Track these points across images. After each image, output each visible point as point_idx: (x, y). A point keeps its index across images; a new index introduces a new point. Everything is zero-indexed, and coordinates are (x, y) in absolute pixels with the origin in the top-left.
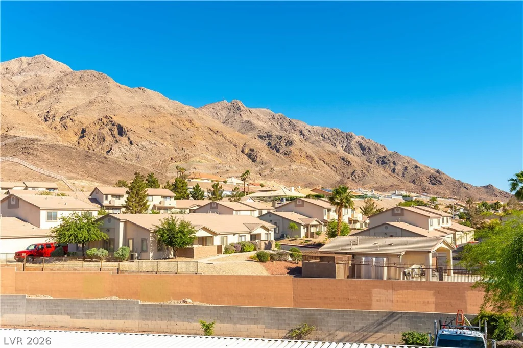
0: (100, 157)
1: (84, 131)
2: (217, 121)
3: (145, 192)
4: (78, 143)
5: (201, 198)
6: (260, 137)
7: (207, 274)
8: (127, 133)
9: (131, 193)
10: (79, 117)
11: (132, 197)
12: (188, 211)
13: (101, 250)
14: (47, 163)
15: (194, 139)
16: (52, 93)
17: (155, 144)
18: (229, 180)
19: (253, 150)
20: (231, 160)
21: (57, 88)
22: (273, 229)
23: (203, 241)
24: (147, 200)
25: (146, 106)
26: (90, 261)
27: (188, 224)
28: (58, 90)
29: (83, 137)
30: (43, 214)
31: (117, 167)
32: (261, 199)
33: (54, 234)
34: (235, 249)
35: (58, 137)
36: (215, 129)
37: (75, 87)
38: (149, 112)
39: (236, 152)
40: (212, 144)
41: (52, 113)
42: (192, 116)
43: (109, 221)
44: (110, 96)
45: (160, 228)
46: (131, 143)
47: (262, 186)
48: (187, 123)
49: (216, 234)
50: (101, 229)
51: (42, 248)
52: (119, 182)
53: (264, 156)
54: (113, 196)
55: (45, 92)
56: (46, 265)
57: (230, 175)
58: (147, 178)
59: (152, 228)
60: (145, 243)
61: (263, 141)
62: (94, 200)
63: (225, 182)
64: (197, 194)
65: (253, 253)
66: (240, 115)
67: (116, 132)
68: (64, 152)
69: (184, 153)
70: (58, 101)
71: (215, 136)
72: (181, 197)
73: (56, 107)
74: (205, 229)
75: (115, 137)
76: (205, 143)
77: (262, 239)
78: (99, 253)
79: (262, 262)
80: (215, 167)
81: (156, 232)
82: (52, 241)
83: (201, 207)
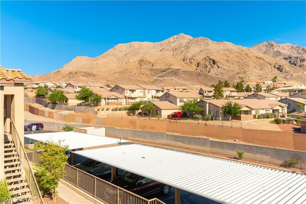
0: (204, 74)
1: (198, 64)
2: (260, 53)
3: (222, 90)
4: (196, 69)
5: (250, 92)
6: (285, 59)
7: (246, 128)
8: (217, 63)
9: (216, 90)
10: (197, 58)
11: (216, 92)
12: (243, 98)
13: (199, 115)
14: (184, 79)
15: (249, 63)
16: (185, 49)
17: (229, 67)
18: (266, 82)
19: (280, 66)
20: (268, 72)
21: (187, 47)
22: (286, 107)
23: (246, 112)
24: (223, 93)
25: (225, 49)
26: (195, 120)
27: (238, 104)
28: (188, 47)
29: (198, 66)
30: (178, 100)
31: (212, 78)
32: (283, 91)
33: (180, 108)
34: (263, 117)
35: (188, 67)
36: (259, 57)
37: (194, 45)
38: (226, 52)
39: (271, 67)
40: (258, 64)
41: (186, 57)
42: (248, 52)
43: (203, 103)
44: (209, 47)
45: (224, 106)
46: (219, 67)
47: (285, 84)
48: (244, 55)
49: (253, 109)
50: (199, 106)
51: (177, 114)
52: (212, 85)
53: (287, 68)
54: (208, 92)
55: (183, 49)
56: (178, 121)
57: (267, 79)
58: (224, 83)
59: (221, 106)
60: (218, 113)
61: (286, 60)
62: (200, 94)
63: (264, 83)
64: (248, 89)
65: (273, 119)
66: (273, 48)
67: (212, 63)
68: (190, 74)
69: (244, 70)
70: (188, 52)
71: (259, 60)
72: (240, 91)
73: (187, 54)
74: (247, 106)
75: (211, 65)
76: (254, 64)
77: (280, 112)
78: (198, 117)
79: (278, 124)
80: (259, 76)
81: (222, 108)
82: (180, 111)
83: (249, 96)
